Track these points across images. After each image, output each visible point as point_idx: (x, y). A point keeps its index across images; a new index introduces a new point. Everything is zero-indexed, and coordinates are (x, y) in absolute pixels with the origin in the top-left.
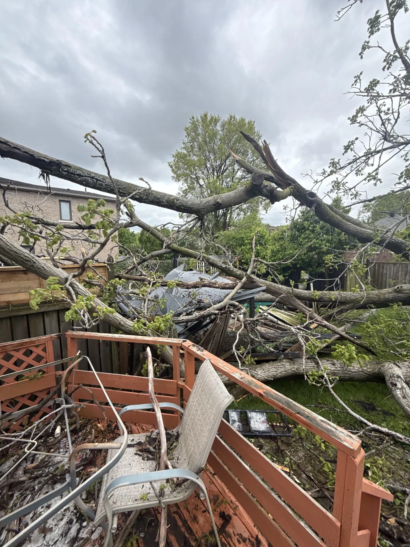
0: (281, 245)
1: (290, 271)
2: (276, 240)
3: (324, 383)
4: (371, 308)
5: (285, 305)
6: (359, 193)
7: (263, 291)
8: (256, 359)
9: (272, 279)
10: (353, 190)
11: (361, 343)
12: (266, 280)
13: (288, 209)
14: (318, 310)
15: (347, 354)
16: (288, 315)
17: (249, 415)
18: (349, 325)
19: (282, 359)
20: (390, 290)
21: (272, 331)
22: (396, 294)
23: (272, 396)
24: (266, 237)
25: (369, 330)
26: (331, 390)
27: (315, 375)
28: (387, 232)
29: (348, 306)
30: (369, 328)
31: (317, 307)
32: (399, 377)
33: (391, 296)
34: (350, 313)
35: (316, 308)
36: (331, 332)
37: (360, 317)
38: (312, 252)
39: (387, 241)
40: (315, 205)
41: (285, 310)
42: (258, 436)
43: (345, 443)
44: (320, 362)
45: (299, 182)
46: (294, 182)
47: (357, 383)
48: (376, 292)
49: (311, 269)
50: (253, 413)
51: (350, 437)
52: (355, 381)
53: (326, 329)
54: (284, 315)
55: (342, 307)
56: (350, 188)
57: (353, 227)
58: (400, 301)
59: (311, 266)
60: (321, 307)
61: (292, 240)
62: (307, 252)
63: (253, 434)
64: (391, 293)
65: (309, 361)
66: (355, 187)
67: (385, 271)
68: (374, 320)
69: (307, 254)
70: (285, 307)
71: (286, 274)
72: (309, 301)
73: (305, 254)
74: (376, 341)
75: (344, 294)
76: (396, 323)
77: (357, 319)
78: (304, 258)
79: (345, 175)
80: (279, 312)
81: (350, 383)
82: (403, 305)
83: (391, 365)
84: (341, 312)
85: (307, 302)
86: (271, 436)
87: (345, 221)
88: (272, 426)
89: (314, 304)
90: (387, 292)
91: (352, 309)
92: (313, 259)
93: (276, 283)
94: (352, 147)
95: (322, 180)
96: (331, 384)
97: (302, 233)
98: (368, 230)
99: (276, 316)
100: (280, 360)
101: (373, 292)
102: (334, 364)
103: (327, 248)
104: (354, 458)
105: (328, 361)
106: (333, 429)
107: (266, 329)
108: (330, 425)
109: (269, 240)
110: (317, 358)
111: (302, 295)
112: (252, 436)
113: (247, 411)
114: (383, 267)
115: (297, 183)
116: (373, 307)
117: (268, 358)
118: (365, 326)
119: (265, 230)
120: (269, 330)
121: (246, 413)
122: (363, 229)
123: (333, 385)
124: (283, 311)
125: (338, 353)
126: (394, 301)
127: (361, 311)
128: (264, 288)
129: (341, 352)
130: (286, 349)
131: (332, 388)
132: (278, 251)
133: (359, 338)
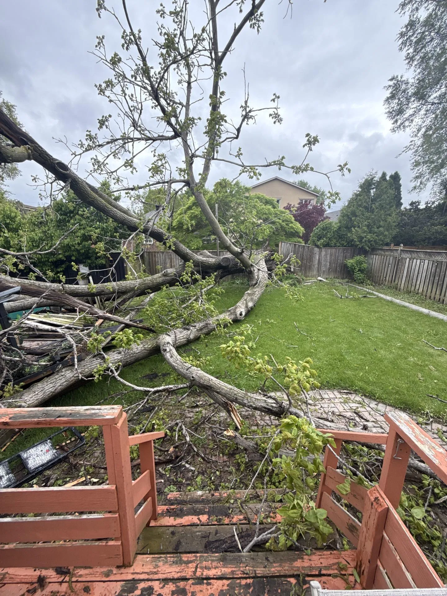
0: (44, 232)
1: (63, 266)
2: (35, 224)
3: (110, 374)
4: (149, 293)
5: (62, 307)
6: (121, 178)
7: (18, 293)
8: (22, 383)
9: (36, 277)
10: (115, 174)
11: (143, 326)
12: (27, 279)
13: (40, 182)
14: (102, 305)
15: (125, 339)
16: (68, 318)
17: (24, 455)
18: (133, 313)
19: (61, 369)
20: (159, 275)
21: (49, 342)
22: (163, 278)
23: (24, 417)
24: (17, 219)
25: (148, 312)
26: (118, 377)
27: (100, 371)
28: (148, 222)
29: (129, 294)
30: (148, 311)
31: (101, 301)
32: (168, 343)
33: (160, 280)
34: (131, 301)
35: (100, 303)
36: (117, 324)
37: (142, 303)
38: (87, 241)
39: (150, 231)
40: (70, 181)
41: (64, 313)
42: (41, 471)
43: (108, 417)
44: (106, 356)
45: (40, 145)
46: (33, 141)
47: (143, 361)
48: (150, 278)
49: (89, 261)
50: (30, 450)
51: (113, 408)
52: (141, 359)
53: (113, 322)
54: (62, 319)
55: (124, 297)
56: (112, 171)
57: (119, 213)
58: (168, 283)
59: (89, 258)
60: (105, 301)
61: (59, 226)
62: (82, 242)
63: (34, 474)
64: (160, 277)
65: (95, 359)
66: (116, 171)
67: (157, 259)
68: (152, 303)
69: (81, 244)
70: (63, 309)
71: (59, 270)
72: (89, 297)
73: (79, 244)
74: (154, 321)
75: (123, 283)
76: (166, 302)
77: (139, 305)
78: (79, 248)
79: (106, 155)
80: (54, 317)
81: (138, 363)
82: (170, 286)
83: (165, 336)
84: (124, 301)
85: (89, 298)
86: (60, 459)
87: (110, 207)
88: (62, 448)
89: (97, 299)
90: (157, 277)
91: (132, 297)
92: (89, 249)
93: (45, 281)
94: (106, 123)
95: (80, 154)
96: (117, 372)
97: (71, 218)
98: (135, 219)
99: (52, 322)
100: (58, 371)
101: (148, 278)
102: (120, 353)
103: (97, 235)
104: (116, 424)
105: (114, 352)
106: (97, 411)
107: (39, 342)
108: (94, 409)
109: (24, 224)
110: (103, 353)
111: (80, 291)
112: (33, 476)
113: (20, 453)
114: (155, 256)
115: (37, 144)
116: (150, 292)
117: (40, 377)
118: (145, 310)
119: (14, 209)
120: (43, 342)
121: (19, 456)
122: (129, 217)
123: (118, 372)
124: (60, 315)
125: (117, 340)
126: (163, 284)
127: (142, 297)
128: (18, 288)
129: (119, 338)
130: (65, 357)
131: (119, 375)
132: (41, 240)
133: (141, 321)
